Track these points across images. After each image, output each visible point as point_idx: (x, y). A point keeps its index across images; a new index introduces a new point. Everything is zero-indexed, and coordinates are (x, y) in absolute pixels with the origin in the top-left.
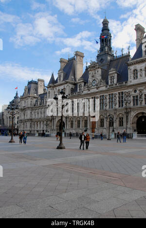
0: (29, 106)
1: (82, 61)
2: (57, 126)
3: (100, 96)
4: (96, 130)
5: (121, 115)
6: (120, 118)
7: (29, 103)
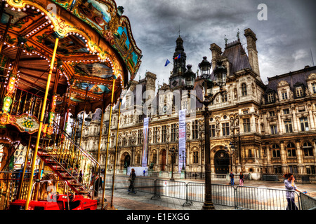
0: (92, 134)
1: (154, 84)
2: (121, 161)
3: (172, 125)
4: (166, 167)
5: (195, 149)
6: (194, 152)
7: (93, 130)
